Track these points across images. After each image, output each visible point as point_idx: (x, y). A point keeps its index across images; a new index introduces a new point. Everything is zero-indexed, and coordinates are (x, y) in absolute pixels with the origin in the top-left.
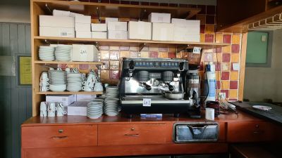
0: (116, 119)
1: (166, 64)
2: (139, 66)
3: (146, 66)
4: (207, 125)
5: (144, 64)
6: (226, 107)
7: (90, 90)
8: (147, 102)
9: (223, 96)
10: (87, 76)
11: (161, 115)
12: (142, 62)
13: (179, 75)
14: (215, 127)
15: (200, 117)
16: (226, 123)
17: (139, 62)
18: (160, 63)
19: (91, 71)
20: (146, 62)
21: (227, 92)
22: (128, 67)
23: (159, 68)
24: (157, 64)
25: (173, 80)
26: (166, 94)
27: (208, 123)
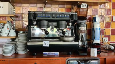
0: (25, 56)
1: (61, 15)
2: (40, 17)
3: (46, 17)
4: (91, 60)
5: (44, 15)
6: (108, 48)
7: (6, 35)
8: (46, 44)
9: (105, 40)
10: (4, 25)
11: (58, 53)
12: (43, 14)
13: (71, 24)
14: (96, 61)
15: (86, 54)
16: (105, 59)
17: (40, 14)
18: (56, 15)
19: (8, 22)
20: (45, 14)
21: (109, 37)
22: (32, 18)
23: (56, 19)
24: (54, 15)
25: (66, 27)
26: (61, 38)
27: (92, 58)
